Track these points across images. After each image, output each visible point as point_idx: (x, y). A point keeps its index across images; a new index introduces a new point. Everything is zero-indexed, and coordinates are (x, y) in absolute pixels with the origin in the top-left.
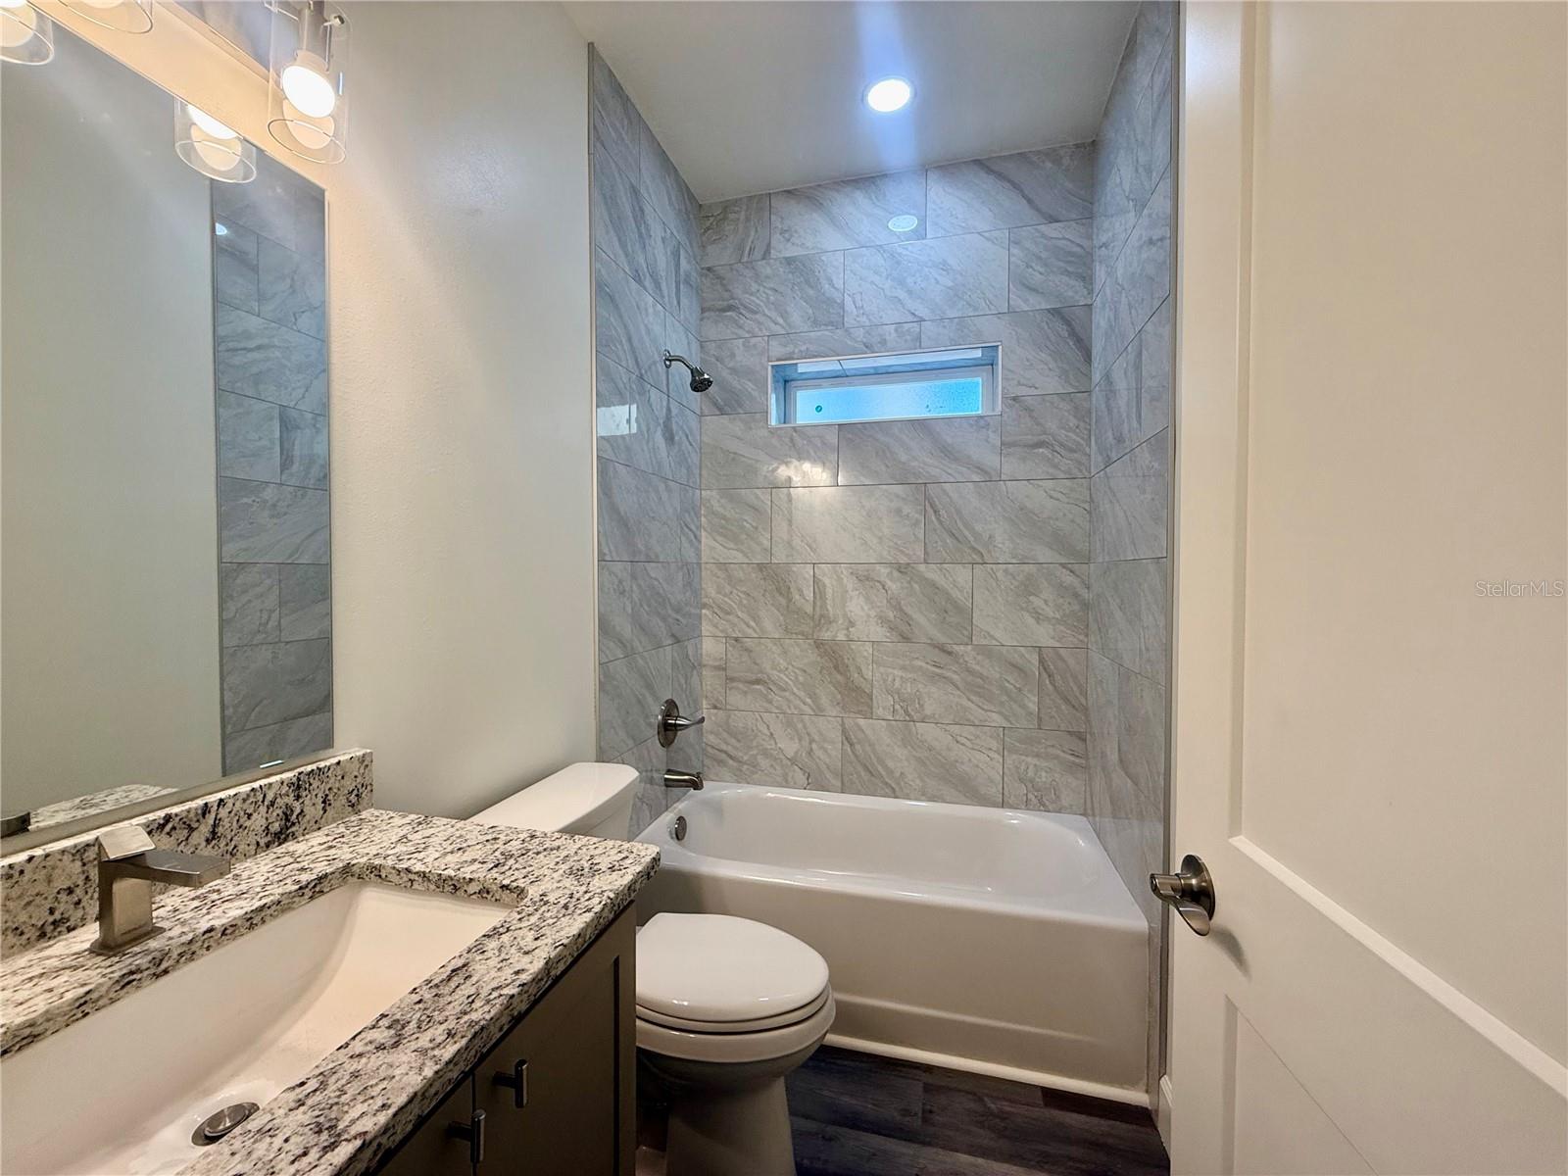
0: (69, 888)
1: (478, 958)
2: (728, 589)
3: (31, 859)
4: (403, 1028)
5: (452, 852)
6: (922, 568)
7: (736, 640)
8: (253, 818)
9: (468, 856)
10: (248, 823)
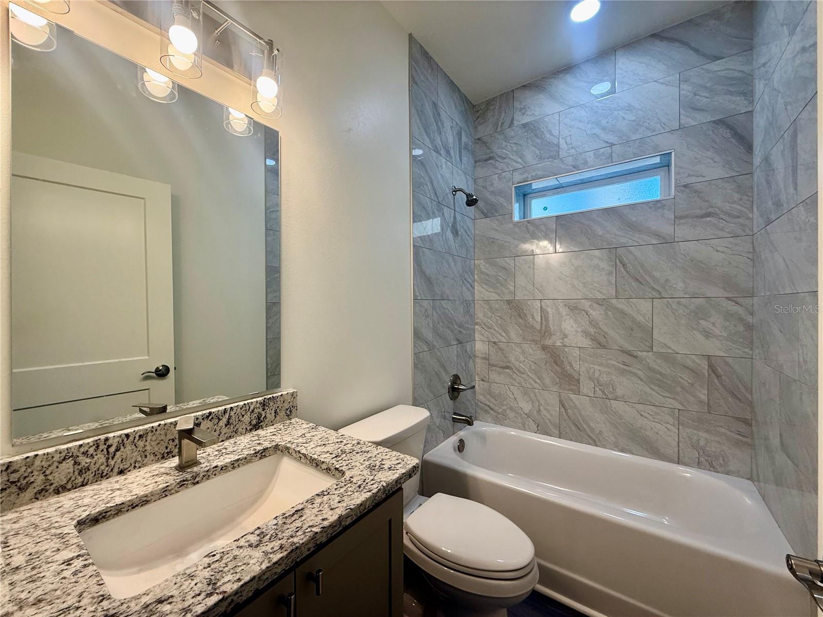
0: (173, 439)
1: (309, 507)
2: (490, 314)
3: (160, 425)
4: (264, 537)
5: (320, 446)
6: (614, 301)
7: (494, 343)
8: (245, 417)
9: (326, 449)
10: (242, 419)
